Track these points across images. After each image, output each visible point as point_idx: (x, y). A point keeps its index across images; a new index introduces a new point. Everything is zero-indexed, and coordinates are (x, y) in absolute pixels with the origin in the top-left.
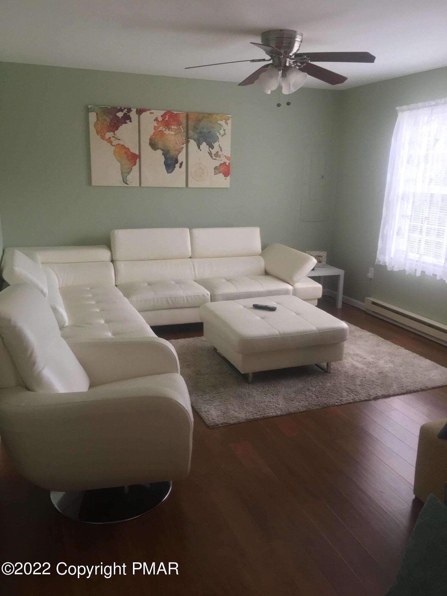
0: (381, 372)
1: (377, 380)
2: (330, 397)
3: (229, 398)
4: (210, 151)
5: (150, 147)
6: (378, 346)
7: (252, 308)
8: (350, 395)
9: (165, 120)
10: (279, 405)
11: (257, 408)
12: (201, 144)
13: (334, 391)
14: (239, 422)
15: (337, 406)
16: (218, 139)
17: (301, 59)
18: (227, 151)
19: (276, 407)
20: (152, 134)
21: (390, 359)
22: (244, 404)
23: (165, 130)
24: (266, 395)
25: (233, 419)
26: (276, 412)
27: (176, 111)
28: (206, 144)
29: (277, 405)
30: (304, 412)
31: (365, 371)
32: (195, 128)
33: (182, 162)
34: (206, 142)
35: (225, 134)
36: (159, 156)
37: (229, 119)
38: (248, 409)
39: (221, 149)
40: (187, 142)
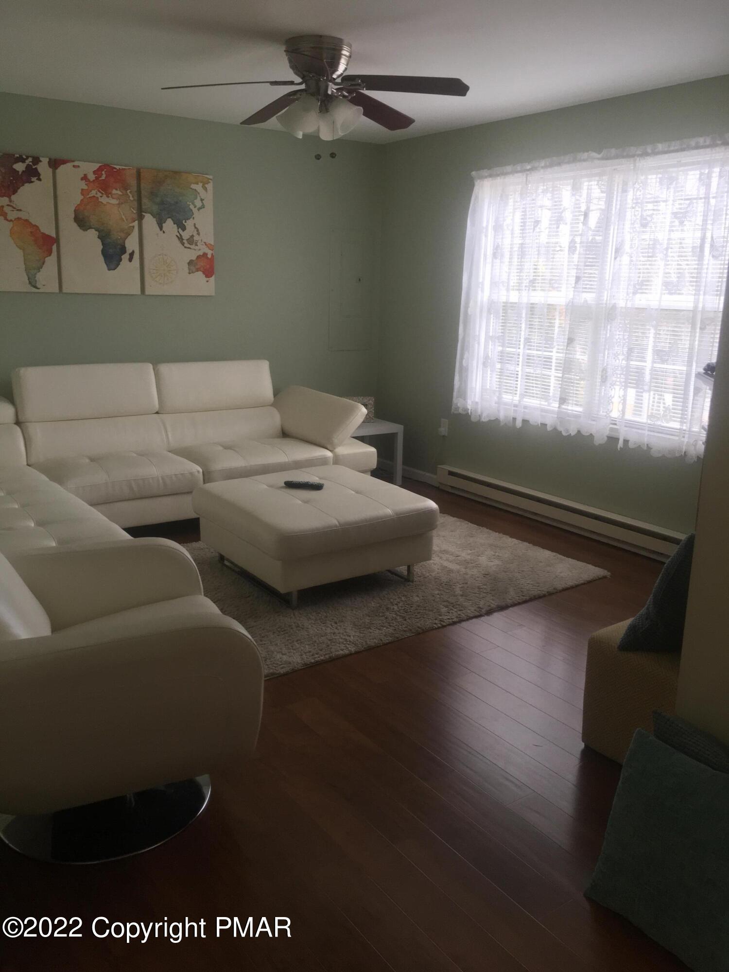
0: (487, 573)
1: (484, 585)
2: (423, 617)
3: (267, 634)
4: (180, 234)
5: (75, 225)
6: (472, 537)
7: (282, 487)
8: (451, 611)
9: (100, 179)
10: (350, 636)
11: (316, 645)
12: (165, 222)
13: (427, 608)
14: (293, 669)
15: (436, 629)
16: (193, 214)
17: (352, 85)
18: (207, 234)
19: (346, 640)
20: (79, 203)
21: (493, 553)
22: (293, 641)
23: (101, 197)
24: (325, 625)
25: (282, 666)
26: (347, 648)
27: (118, 165)
28: (172, 222)
29: (348, 638)
30: (389, 643)
31: (464, 574)
32: (153, 194)
33: (133, 252)
34: (172, 220)
35: (203, 207)
36: (91, 240)
37: (209, 182)
38: (302, 648)
39: (198, 231)
40: (140, 218)
